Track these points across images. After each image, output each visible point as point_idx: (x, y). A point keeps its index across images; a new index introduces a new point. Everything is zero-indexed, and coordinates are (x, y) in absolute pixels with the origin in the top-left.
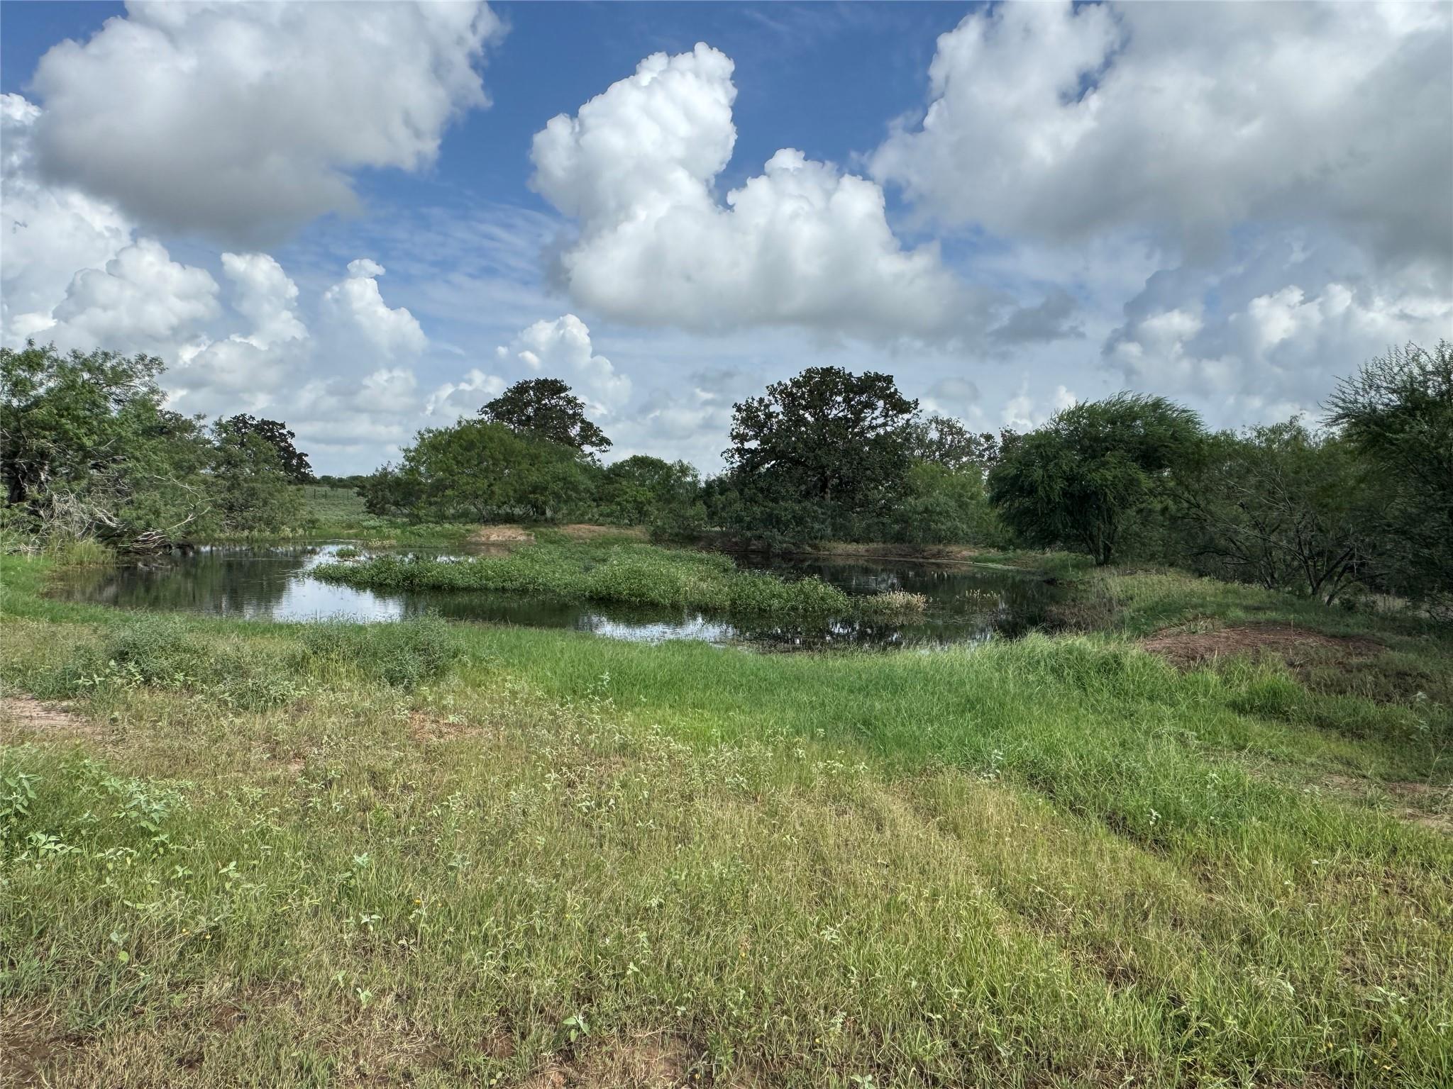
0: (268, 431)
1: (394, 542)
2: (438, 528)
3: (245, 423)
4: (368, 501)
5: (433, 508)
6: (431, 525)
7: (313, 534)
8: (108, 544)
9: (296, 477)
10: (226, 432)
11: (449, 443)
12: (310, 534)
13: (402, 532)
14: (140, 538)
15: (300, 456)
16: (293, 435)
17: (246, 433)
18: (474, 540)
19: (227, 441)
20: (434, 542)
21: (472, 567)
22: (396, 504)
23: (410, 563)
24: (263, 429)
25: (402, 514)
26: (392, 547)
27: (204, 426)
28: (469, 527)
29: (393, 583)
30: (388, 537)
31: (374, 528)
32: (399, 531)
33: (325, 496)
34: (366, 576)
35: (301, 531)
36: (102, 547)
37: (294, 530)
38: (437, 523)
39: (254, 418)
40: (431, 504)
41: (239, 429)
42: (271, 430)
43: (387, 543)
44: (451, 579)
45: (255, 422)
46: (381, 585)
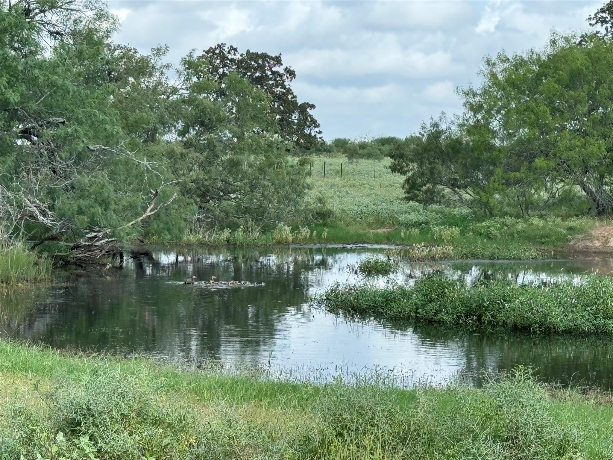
0: (256, 69)
1: (449, 249)
2: (521, 226)
3: (224, 58)
4: (407, 181)
5: (512, 191)
6: (509, 220)
7: (325, 235)
8: (41, 252)
9: (298, 142)
10: (196, 73)
11: (538, 77)
12: (319, 236)
13: (462, 233)
14: (83, 242)
15: (303, 109)
16: (292, 74)
17: (224, 74)
18: (581, 245)
19: (198, 88)
20: (515, 249)
21: (580, 293)
22: (453, 184)
23: (475, 285)
24: (248, 68)
25: (461, 200)
26: (446, 257)
27: (167, 66)
28: (572, 222)
29: (448, 319)
30: (439, 241)
31: (417, 225)
32: (456, 230)
33: (340, 172)
34: (407, 307)
35: (305, 231)
36: (34, 256)
37: (295, 228)
38: (518, 216)
39: (235, 50)
40: (508, 183)
41: (215, 69)
42: (261, 68)
43: (437, 250)
44: (545, 315)
45: (238, 57)
46: (430, 322)
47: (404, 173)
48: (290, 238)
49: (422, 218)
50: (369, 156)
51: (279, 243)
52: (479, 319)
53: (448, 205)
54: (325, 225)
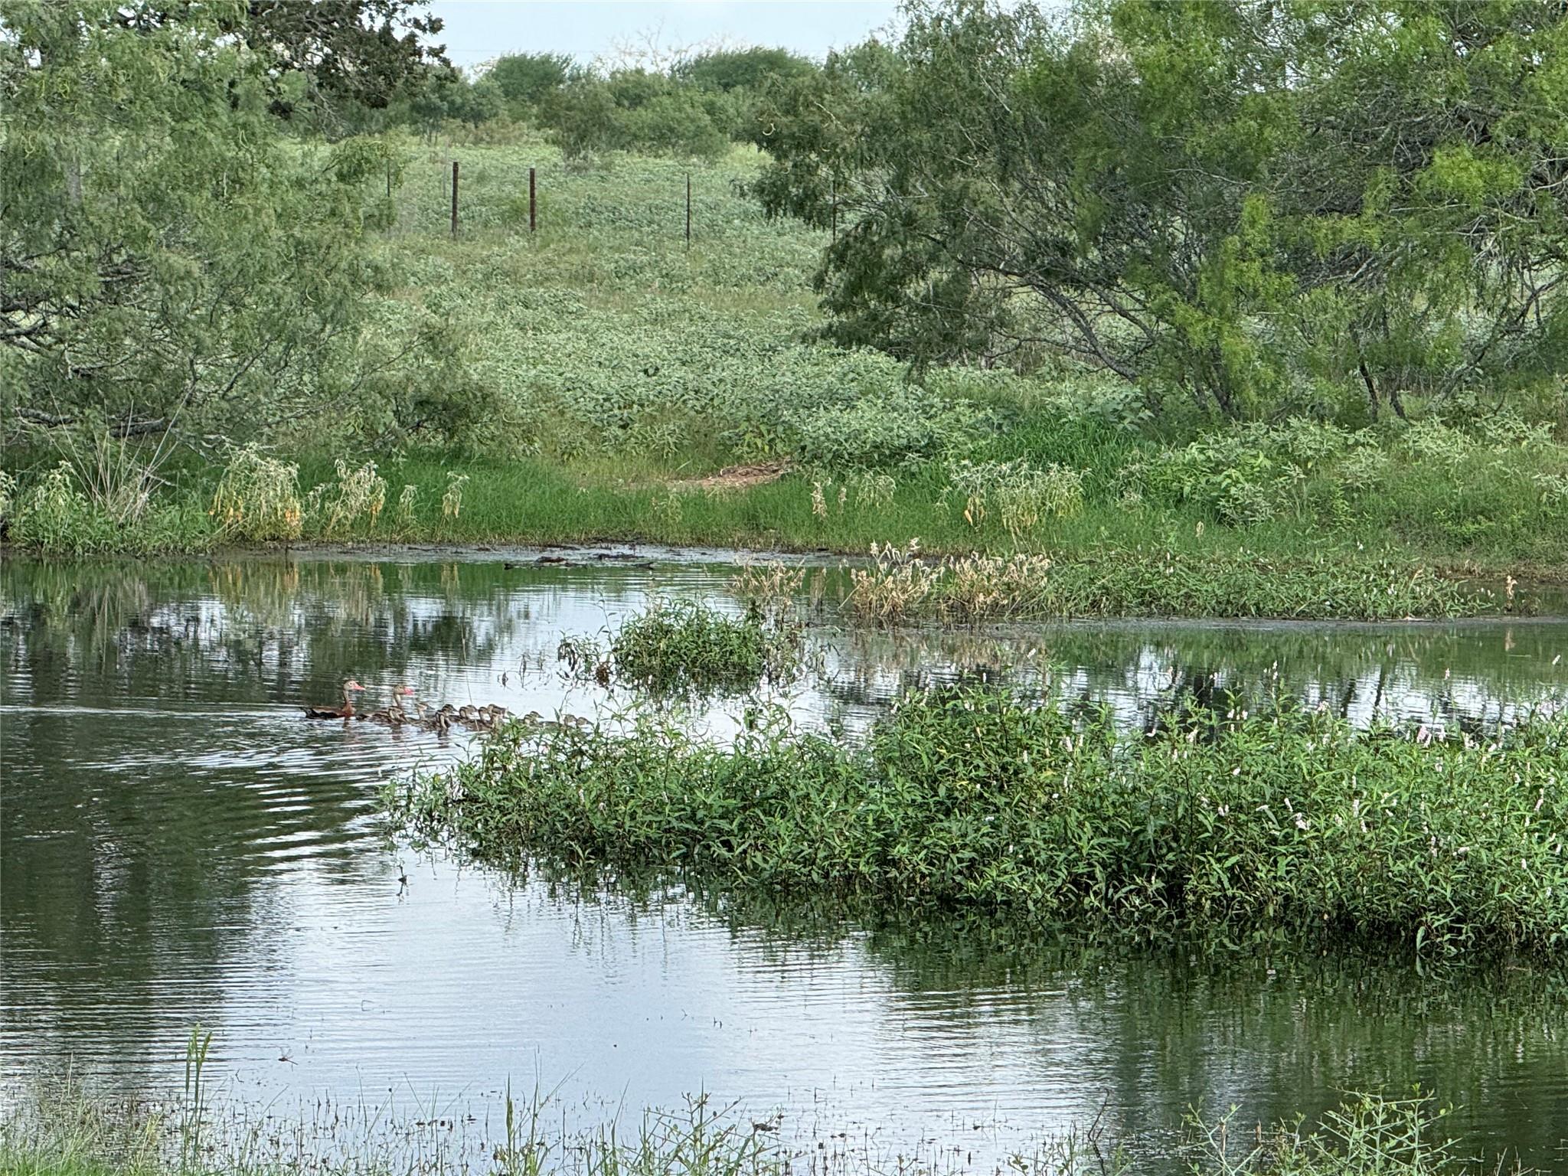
1: (1035, 568)
2: (1366, 461)
5: (1326, 299)
6: (1310, 436)
12: (429, 506)
20: (1338, 568)
22: (1052, 269)
25: (1089, 344)
26: (1018, 605)
29: (1031, 889)
30: (988, 533)
31: (886, 456)
32: (1063, 483)
33: (527, 214)
34: (839, 834)
35: (362, 485)
37: (315, 473)
40: (1304, 266)
43: (979, 573)
46: (947, 903)
47: (823, 217)
48: (295, 518)
49: (909, 428)
50: (662, 137)
51: (242, 540)
52: (1174, 891)
53: (1028, 366)
54: (457, 457)
